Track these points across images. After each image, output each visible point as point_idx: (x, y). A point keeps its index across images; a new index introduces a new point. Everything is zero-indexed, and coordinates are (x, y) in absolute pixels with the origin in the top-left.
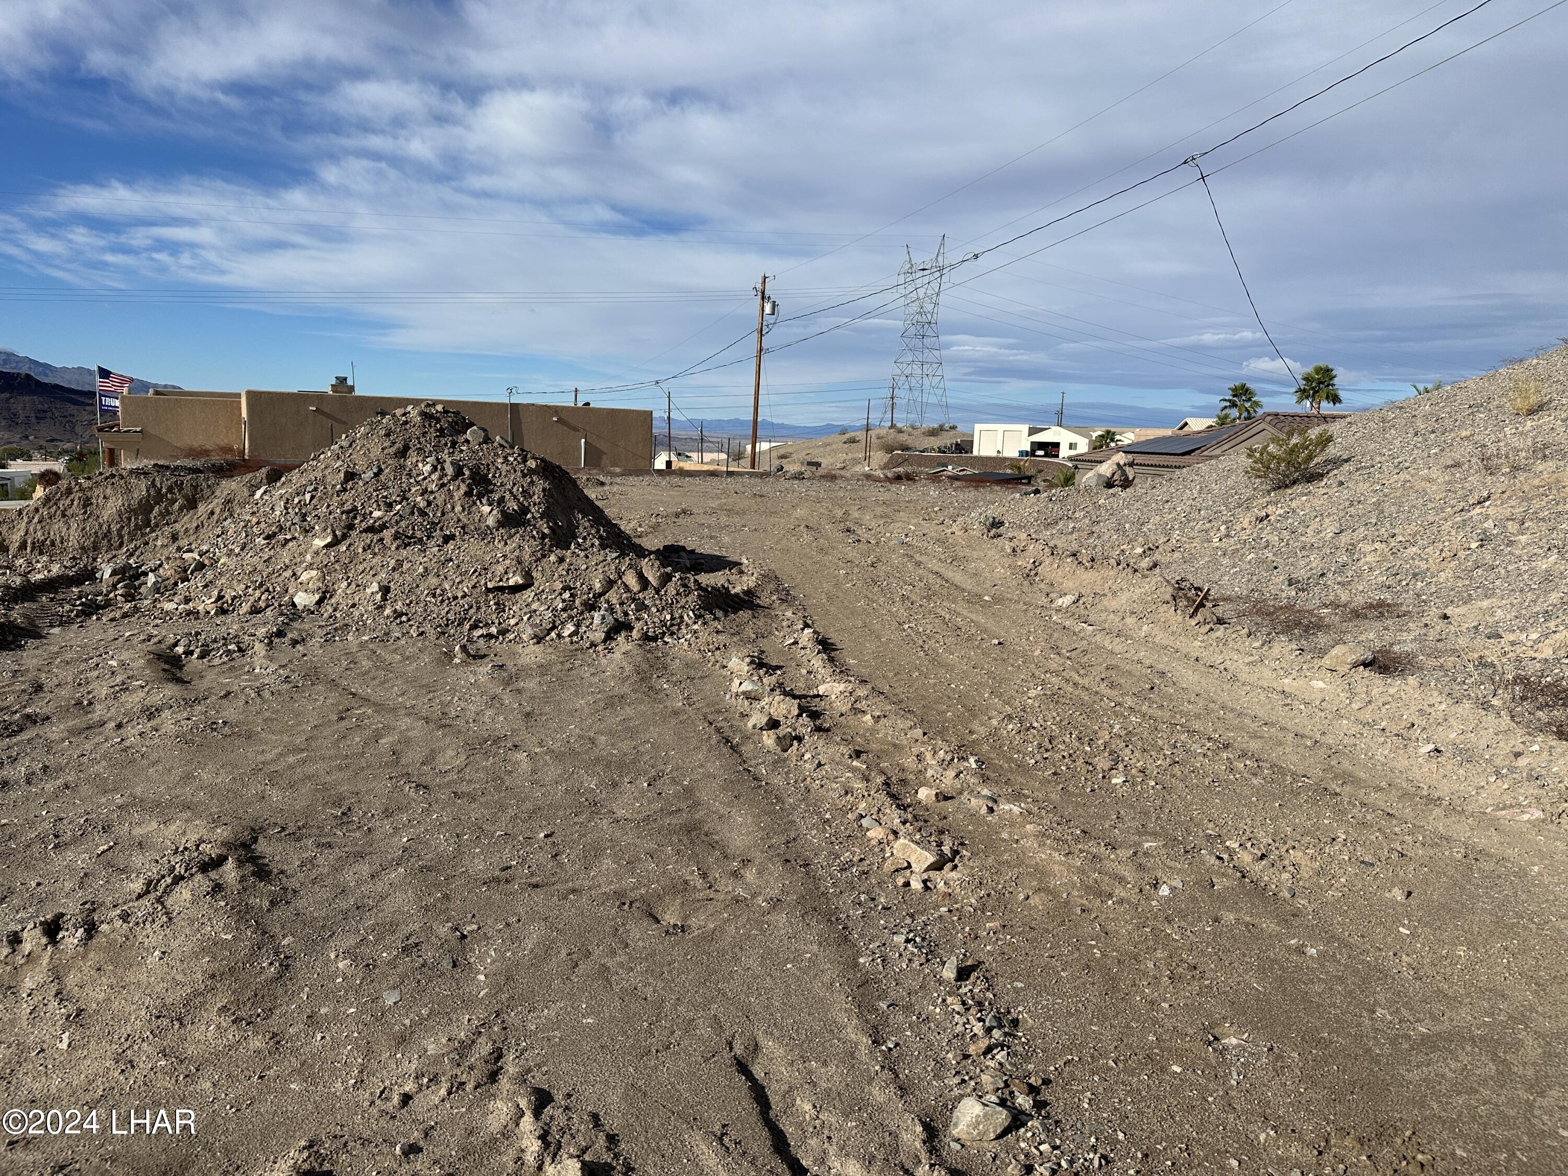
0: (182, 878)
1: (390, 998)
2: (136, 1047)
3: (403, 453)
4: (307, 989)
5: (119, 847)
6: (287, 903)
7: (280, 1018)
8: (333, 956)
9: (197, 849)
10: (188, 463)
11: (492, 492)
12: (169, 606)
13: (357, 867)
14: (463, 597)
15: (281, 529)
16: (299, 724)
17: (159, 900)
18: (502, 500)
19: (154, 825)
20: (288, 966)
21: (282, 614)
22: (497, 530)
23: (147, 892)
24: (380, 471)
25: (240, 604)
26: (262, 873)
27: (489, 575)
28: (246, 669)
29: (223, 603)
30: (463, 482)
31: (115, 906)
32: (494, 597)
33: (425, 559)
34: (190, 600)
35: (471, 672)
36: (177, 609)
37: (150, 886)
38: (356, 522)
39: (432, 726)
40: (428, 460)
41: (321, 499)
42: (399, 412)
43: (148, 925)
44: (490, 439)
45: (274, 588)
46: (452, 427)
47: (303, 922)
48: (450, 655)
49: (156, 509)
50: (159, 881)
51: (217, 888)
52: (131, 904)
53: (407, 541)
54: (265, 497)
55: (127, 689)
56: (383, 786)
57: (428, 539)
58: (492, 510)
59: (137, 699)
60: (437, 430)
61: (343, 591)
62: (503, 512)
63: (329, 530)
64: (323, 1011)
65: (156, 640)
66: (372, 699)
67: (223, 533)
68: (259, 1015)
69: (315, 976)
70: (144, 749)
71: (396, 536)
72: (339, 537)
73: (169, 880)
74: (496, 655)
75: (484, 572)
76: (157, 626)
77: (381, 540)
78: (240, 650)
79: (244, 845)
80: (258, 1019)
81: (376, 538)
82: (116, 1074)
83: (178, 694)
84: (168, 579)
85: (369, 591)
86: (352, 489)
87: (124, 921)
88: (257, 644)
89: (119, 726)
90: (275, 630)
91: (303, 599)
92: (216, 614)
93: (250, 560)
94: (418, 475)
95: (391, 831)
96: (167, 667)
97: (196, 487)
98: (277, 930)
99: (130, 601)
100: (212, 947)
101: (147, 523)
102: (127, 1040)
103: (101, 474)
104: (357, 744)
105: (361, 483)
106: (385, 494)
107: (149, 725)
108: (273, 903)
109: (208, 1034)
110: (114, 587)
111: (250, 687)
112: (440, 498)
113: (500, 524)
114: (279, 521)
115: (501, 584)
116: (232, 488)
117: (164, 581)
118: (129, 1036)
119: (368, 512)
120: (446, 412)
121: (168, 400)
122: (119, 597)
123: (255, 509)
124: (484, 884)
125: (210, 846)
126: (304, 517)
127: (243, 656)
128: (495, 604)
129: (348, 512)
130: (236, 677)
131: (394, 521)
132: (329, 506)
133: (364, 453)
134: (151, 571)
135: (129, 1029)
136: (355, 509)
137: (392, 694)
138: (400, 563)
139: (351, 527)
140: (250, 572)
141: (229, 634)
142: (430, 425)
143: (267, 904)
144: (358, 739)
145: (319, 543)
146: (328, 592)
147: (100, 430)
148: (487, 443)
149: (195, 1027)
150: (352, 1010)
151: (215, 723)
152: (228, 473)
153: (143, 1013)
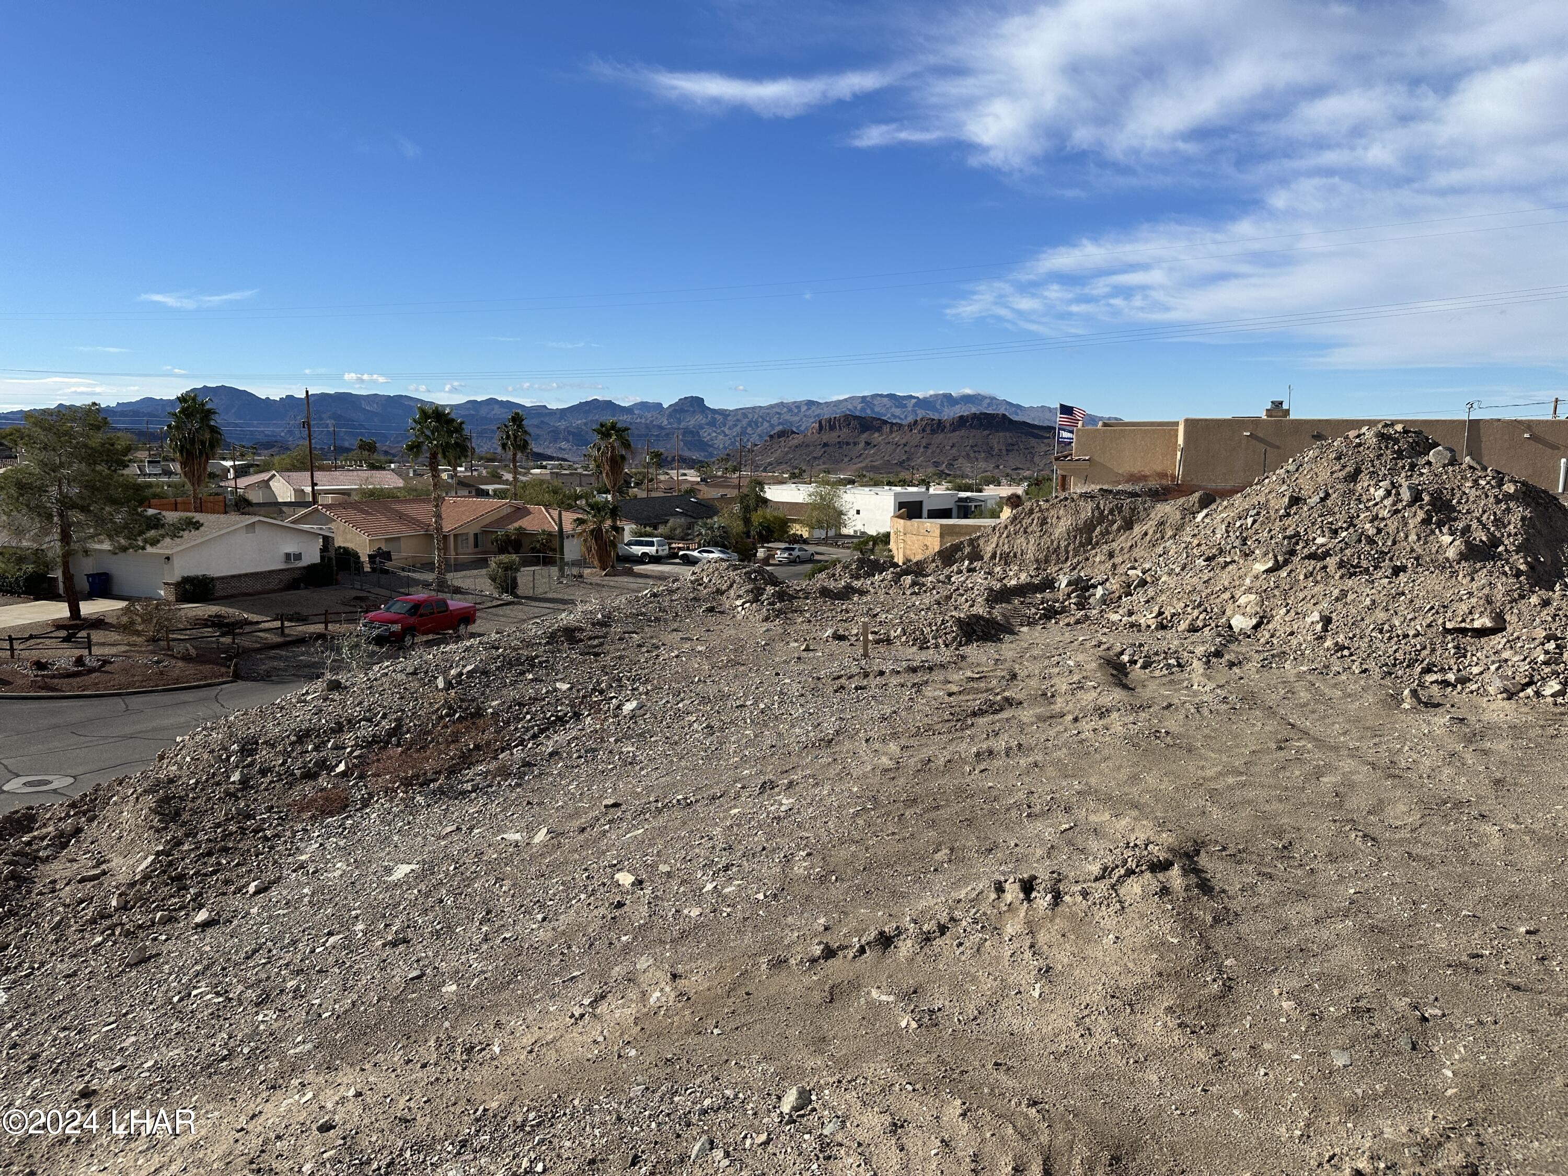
0: (1134, 872)
1: (1340, 1060)
2: (1093, 1018)
3: (1353, 477)
4: (1249, 1018)
5: (1078, 829)
6: (1229, 923)
7: (1223, 1037)
8: (1276, 992)
9: (1146, 848)
10: (1129, 487)
11: (1455, 520)
12: (1115, 617)
13: (1299, 907)
14: (1415, 636)
15: (1221, 551)
16: (1237, 746)
17: (1113, 887)
18: (1467, 529)
19: (1107, 816)
20: (1230, 988)
21: (1219, 635)
22: (1459, 563)
23: (1103, 877)
24: (1327, 495)
25: (1179, 622)
26: (1205, 887)
27: (1449, 614)
28: (1185, 684)
29: (1163, 619)
30: (1421, 507)
31: (1076, 882)
32: (1453, 640)
33: (1373, 591)
34: (1133, 614)
35: (1424, 720)
36: (1121, 620)
37: (1106, 872)
38: (1298, 547)
39: (1379, 773)
40: (1381, 484)
41: (1263, 523)
42: (1352, 434)
43: (1103, 908)
44: (1456, 460)
45: (1212, 609)
46: (1413, 449)
47: (1245, 947)
48: (1397, 699)
49: (1098, 529)
50: (1113, 869)
51: (1165, 891)
52: (1089, 884)
53: (1352, 570)
54: (1206, 521)
55: (1082, 687)
56: (1326, 828)
57: (1375, 569)
58: (1454, 540)
59: (1091, 698)
60: (1394, 452)
61: (1281, 618)
62: (1467, 543)
63: (1271, 555)
64: (1267, 1046)
65: (1105, 646)
66: (1311, 732)
67: (1164, 553)
68: (1202, 1028)
69: (1258, 1007)
70: (1097, 744)
71: (1341, 565)
72: (1281, 563)
73: (1122, 872)
74: (1453, 706)
75: (1442, 610)
76: (1105, 634)
77: (1325, 567)
78: (1179, 665)
79: (1187, 855)
80: (1202, 1031)
81: (1319, 565)
82: (1077, 1036)
83: (1126, 700)
84: (1114, 592)
85: (1309, 620)
86: (1295, 514)
87: (1084, 898)
88: (1195, 662)
89: (1076, 720)
90: (1213, 649)
91: (1240, 623)
92: (1156, 628)
93: (1190, 580)
94: (1368, 500)
95: (1336, 878)
96: (1114, 672)
97: (1133, 510)
98: (1220, 948)
99: (1081, 610)
100: (1159, 945)
101: (1089, 541)
102: (1086, 1008)
103: (1056, 497)
104: (1296, 777)
105: (1305, 509)
106: (1330, 520)
107: (1101, 723)
108: (1216, 920)
109: (1156, 1029)
110: (1069, 595)
111: (1189, 701)
112: (1392, 525)
113: (1463, 557)
114: (1220, 544)
115: (1463, 625)
116: (1166, 511)
117: (1110, 594)
118: (1088, 1005)
119: (1311, 538)
120: (1406, 432)
121: (1115, 431)
122: (1072, 606)
123: (1196, 532)
124: (1449, 966)
125: (1157, 848)
126: (1244, 541)
127: (1182, 671)
128: (1455, 647)
129: (1290, 537)
130: (1176, 690)
131: (1337, 549)
132: (1270, 530)
133: (1312, 477)
134: (1099, 584)
135: (1088, 998)
136: (1297, 534)
137: (1334, 730)
138: (1344, 593)
139: (1292, 553)
140: (1190, 592)
141: (1169, 649)
142: (1387, 447)
143: (1211, 919)
144: (1297, 773)
145: (1260, 567)
146: (1266, 617)
147: (1057, 459)
148: (1452, 465)
149: (1144, 1017)
150: (1296, 1057)
151: (1158, 731)
152: (1163, 497)
153: (1100, 988)
